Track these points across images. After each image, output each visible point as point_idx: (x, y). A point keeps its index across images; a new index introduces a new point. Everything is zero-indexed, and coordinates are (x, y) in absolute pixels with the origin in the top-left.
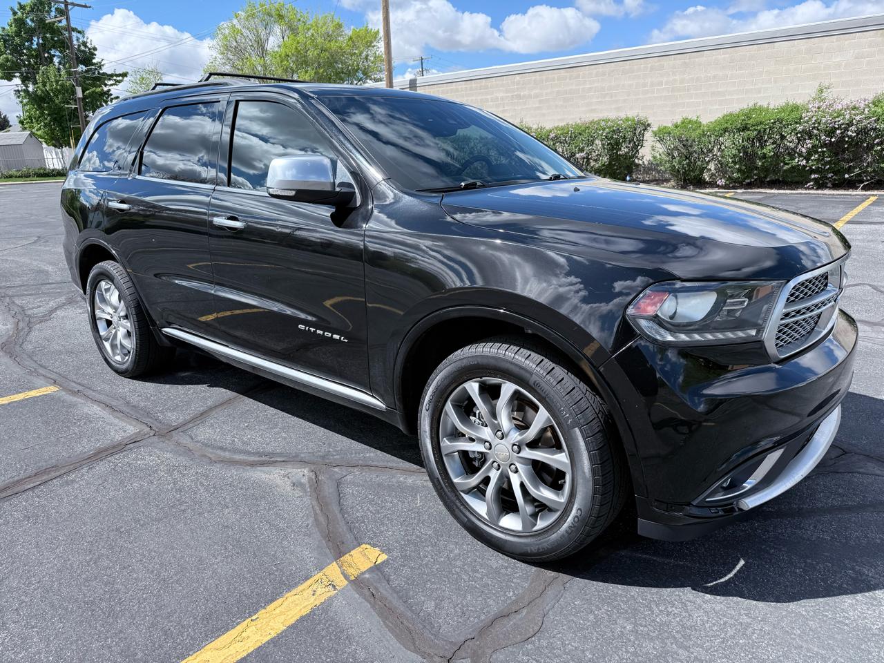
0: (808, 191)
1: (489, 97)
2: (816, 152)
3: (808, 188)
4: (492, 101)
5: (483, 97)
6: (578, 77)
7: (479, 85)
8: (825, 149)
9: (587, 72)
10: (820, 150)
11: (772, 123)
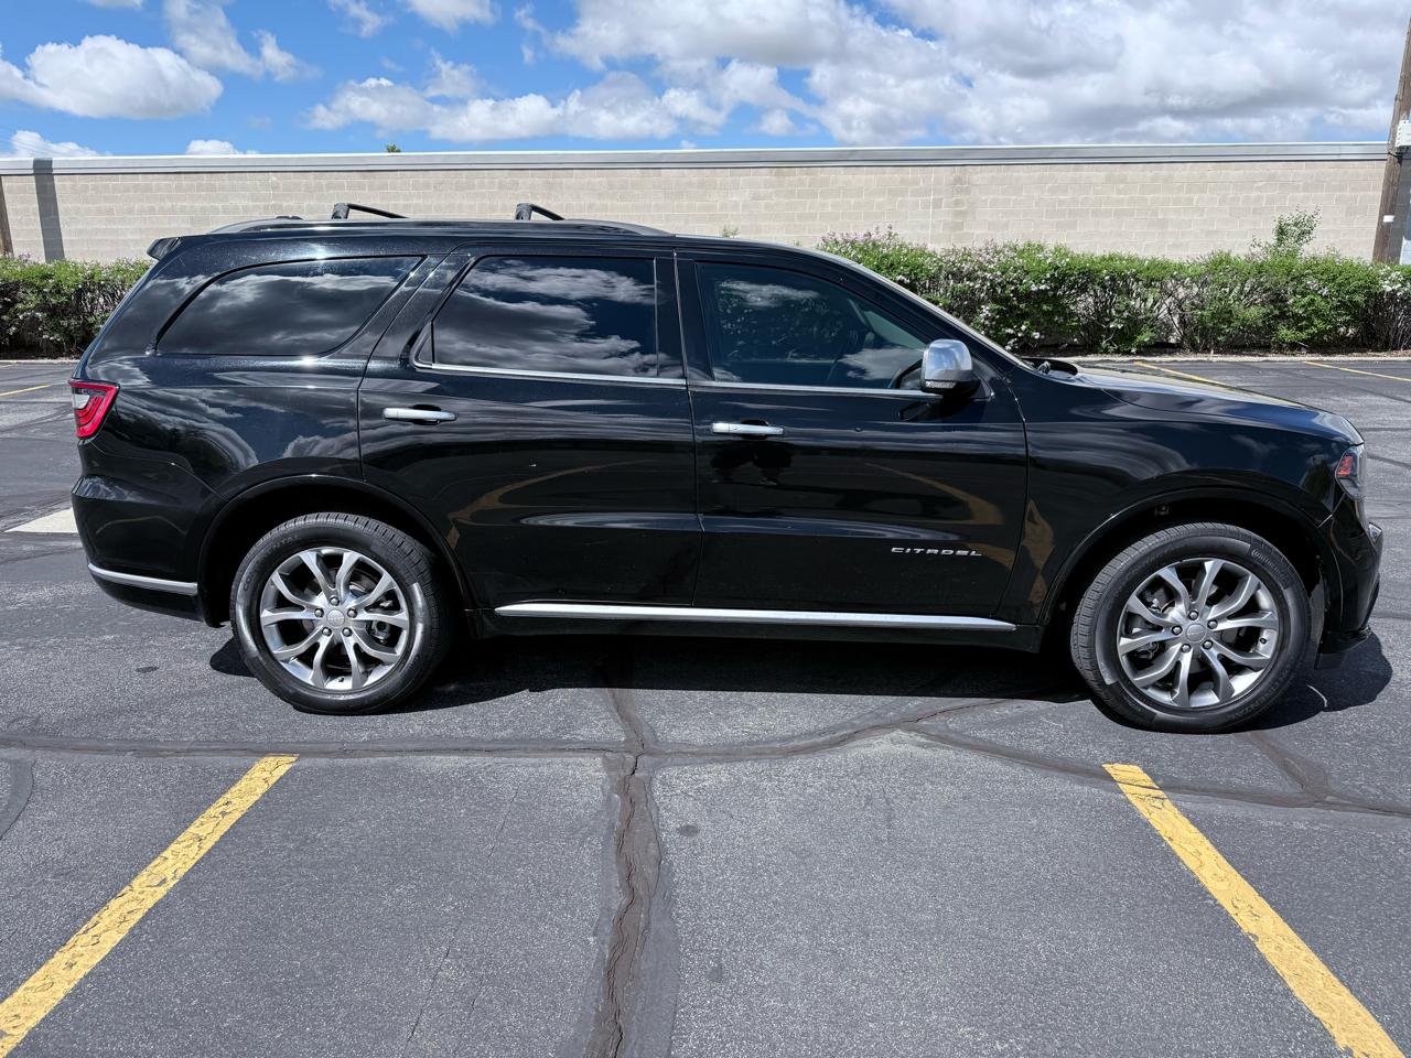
1: (219, 205)
4: (224, 212)
5: (206, 204)
6: (385, 186)
7: (195, 183)
9: (399, 181)
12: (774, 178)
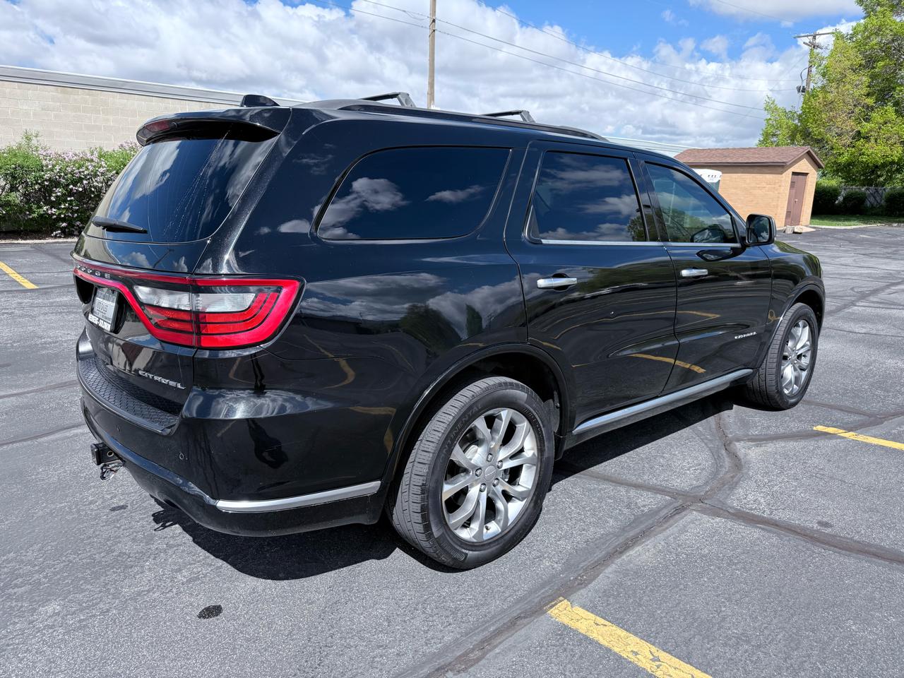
0: (56, 240)
2: (65, 201)
3: (56, 237)
8: (72, 198)
10: (69, 199)
11: (13, 168)
12: (60, 95)
